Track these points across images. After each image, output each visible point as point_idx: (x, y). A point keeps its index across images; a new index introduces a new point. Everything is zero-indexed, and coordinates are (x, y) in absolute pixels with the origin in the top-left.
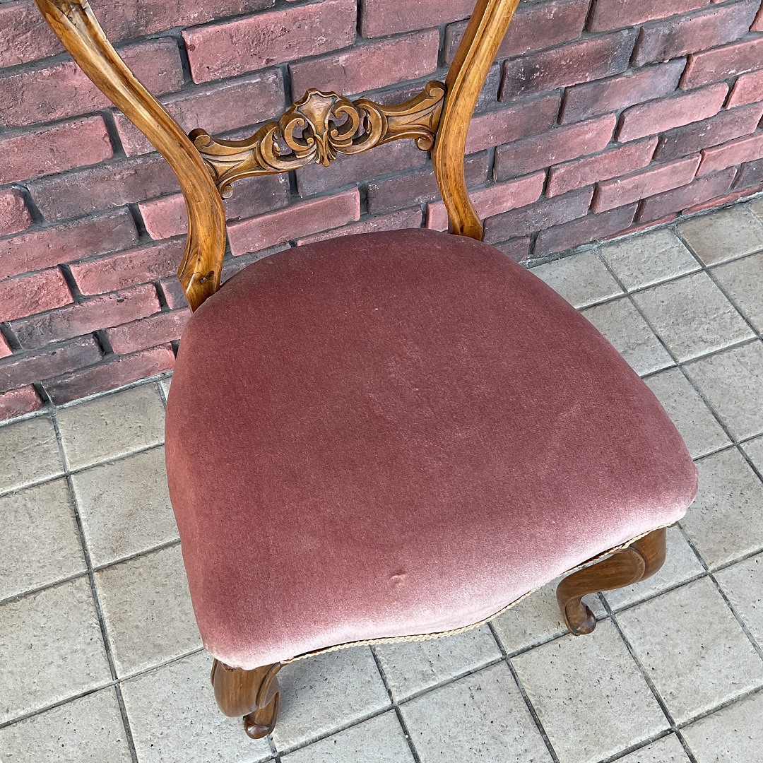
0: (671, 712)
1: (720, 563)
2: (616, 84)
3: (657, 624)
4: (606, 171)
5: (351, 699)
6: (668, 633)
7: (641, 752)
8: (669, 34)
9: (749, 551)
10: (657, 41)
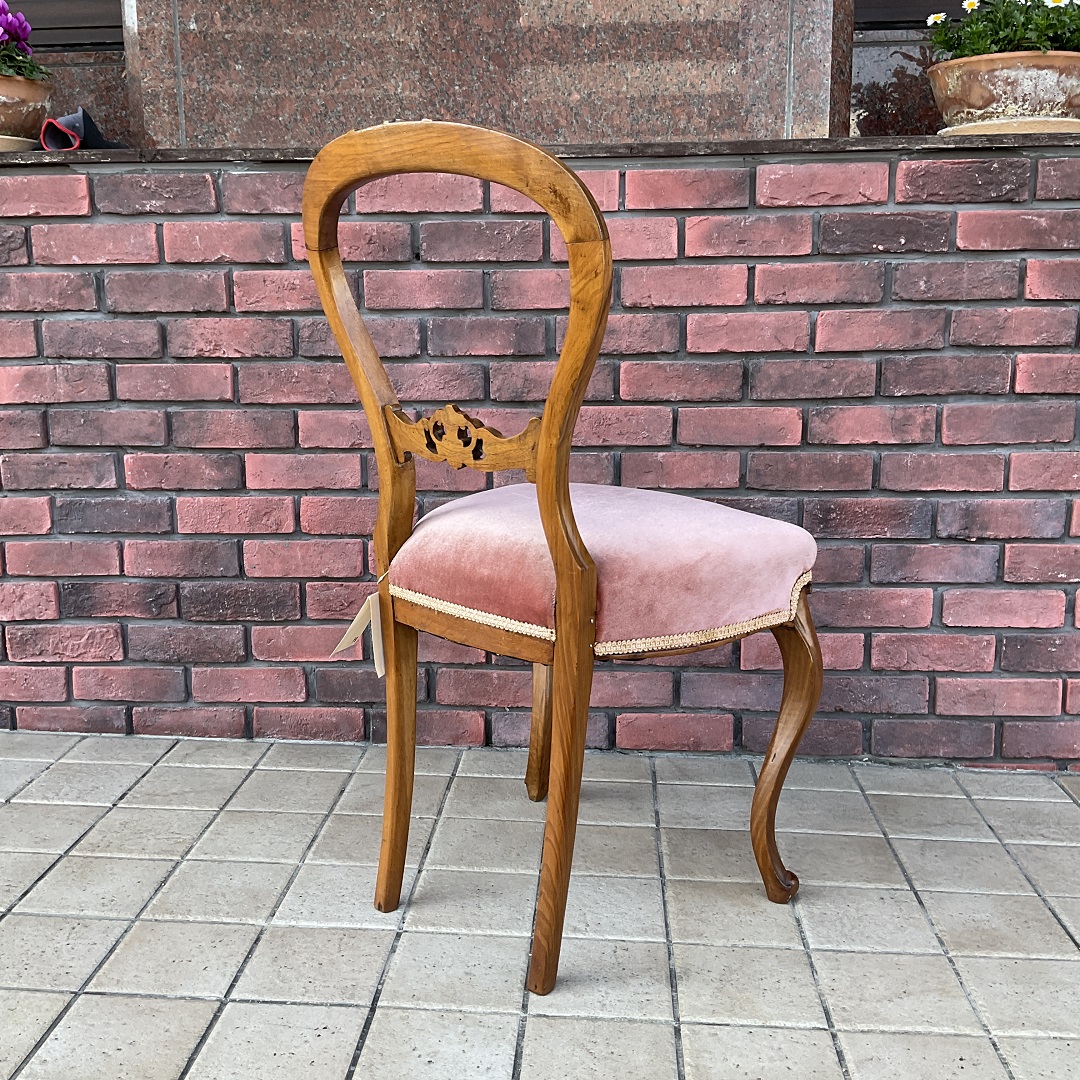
0: (834, 1018)
1: (966, 953)
2: (922, 550)
3: (858, 966)
4: (939, 659)
5: (492, 922)
6: (868, 974)
7: (777, 1030)
8: (967, 509)
9: (1010, 955)
10: (955, 514)
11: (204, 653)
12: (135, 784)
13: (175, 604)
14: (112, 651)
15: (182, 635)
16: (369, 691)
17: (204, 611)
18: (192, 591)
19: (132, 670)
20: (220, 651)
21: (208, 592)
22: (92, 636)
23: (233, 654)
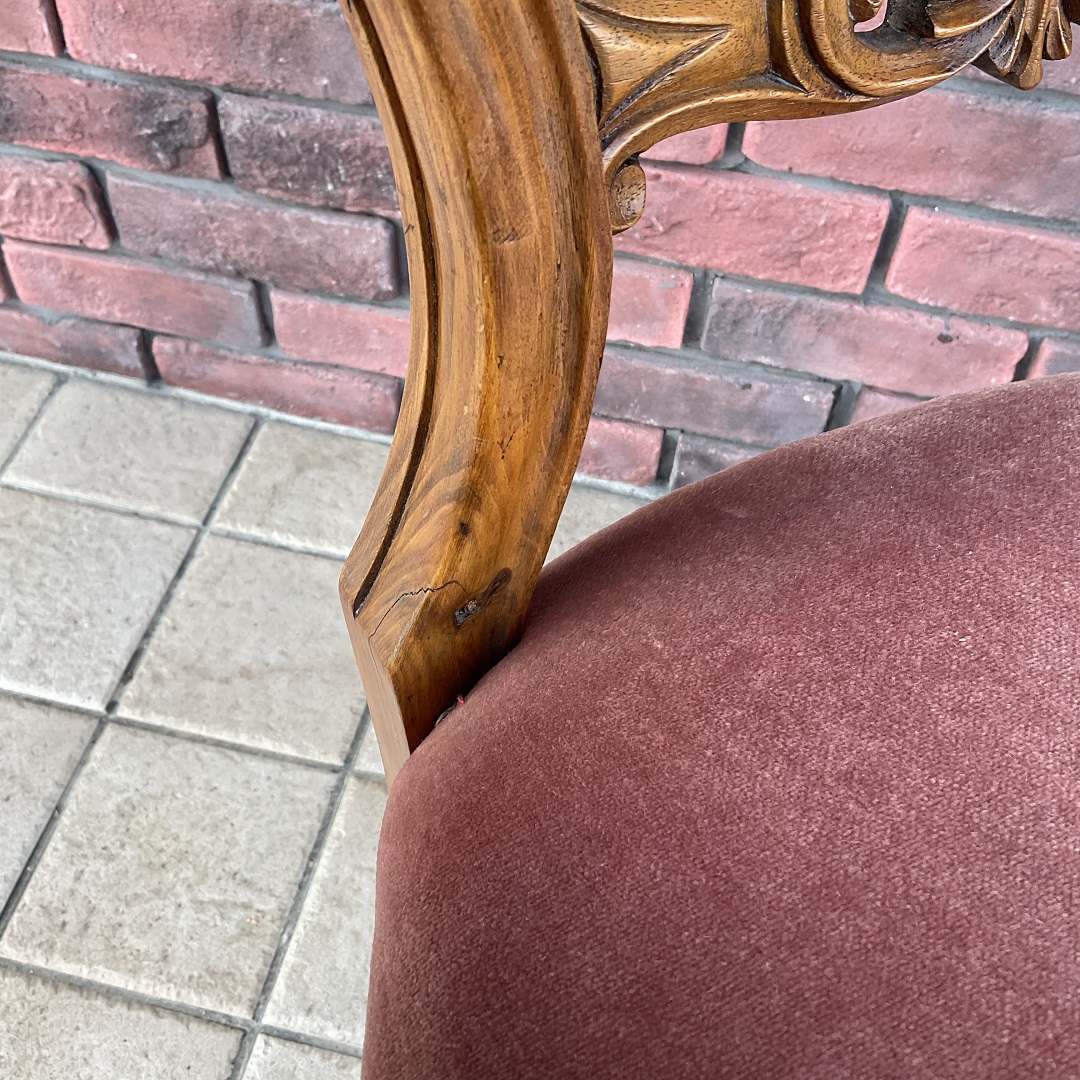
11: (296, 269)
12: (161, 610)
13: (210, 150)
14: (78, 230)
15: (238, 226)
16: (682, 408)
17: (285, 180)
18: (249, 130)
19: (134, 273)
20: (332, 272)
21: (293, 140)
22: (25, 190)
23: (363, 284)
